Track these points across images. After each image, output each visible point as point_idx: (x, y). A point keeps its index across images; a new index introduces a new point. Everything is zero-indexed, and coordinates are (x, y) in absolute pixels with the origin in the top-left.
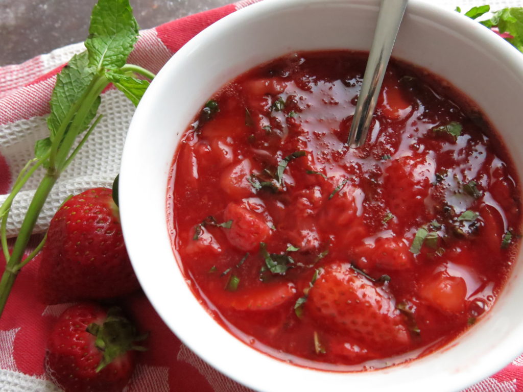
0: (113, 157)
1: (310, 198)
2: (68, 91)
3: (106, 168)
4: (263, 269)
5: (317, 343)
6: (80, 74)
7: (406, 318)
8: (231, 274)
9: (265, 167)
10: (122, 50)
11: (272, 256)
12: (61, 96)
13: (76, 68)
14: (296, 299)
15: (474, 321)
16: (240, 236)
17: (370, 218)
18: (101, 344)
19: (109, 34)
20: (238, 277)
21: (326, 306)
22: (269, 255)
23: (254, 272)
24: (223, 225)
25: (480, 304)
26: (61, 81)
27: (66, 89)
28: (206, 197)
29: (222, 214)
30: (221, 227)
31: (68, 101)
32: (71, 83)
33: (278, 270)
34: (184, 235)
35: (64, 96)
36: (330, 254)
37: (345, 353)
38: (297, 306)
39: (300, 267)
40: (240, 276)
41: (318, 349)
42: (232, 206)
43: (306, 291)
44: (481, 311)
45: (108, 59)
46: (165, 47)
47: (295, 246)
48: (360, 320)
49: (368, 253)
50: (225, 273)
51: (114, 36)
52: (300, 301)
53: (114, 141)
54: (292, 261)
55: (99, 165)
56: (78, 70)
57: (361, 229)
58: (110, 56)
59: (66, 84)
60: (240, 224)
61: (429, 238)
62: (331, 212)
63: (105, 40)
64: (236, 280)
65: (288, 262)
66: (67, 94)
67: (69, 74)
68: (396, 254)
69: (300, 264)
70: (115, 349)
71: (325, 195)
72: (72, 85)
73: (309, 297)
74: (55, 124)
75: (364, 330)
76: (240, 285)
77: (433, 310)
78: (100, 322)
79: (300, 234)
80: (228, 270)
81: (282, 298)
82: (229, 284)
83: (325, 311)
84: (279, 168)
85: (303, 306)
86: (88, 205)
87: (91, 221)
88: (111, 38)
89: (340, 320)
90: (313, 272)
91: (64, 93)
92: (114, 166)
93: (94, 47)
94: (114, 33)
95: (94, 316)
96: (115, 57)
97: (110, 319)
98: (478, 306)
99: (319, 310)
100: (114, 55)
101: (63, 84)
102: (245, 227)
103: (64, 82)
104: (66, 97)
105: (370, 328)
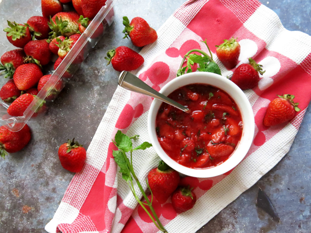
11: (197, 150)
15: (242, 129)
18: (187, 195)
27: (120, 162)
33: (200, 152)
39: (204, 149)
46: (123, 129)
56: (117, 155)
59: (118, 161)
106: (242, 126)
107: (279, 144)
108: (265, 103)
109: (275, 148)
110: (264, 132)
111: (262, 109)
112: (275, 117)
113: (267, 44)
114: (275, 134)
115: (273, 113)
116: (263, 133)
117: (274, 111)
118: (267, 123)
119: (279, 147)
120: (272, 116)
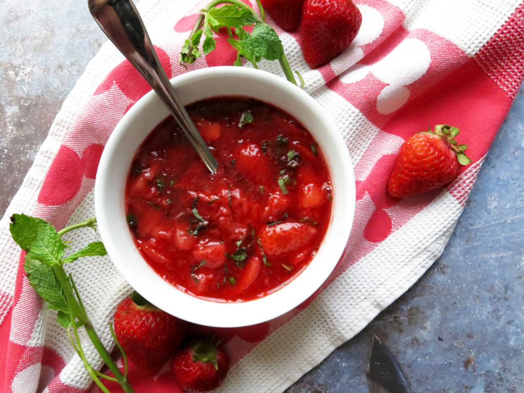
0: (91, 281)
1: (223, 215)
2: (44, 284)
3: (95, 291)
4: (237, 264)
5: (286, 267)
6: (38, 270)
7: (308, 223)
8: (228, 279)
9: (190, 222)
10: (54, 240)
11: (234, 255)
12: (45, 291)
13: (33, 271)
14: (262, 260)
15: (331, 198)
16: (214, 262)
17: (255, 197)
18: (205, 359)
19: (34, 240)
20: (231, 277)
21: (276, 251)
22: (233, 256)
23: (235, 268)
24: (201, 264)
25: (328, 189)
26: (36, 285)
27: (42, 285)
28: (179, 261)
29: (195, 260)
30: (201, 266)
31: (51, 289)
32: (40, 280)
33: (243, 257)
34: (190, 286)
35: (46, 289)
36: (255, 229)
37: (300, 260)
38: (265, 263)
39: (250, 247)
40: (231, 276)
41: (289, 269)
42: (195, 253)
43: (262, 253)
44: (330, 192)
45: (54, 253)
46: (57, 206)
47: (239, 240)
48: (293, 242)
49: (270, 213)
50: (224, 281)
51: (38, 238)
52: (264, 260)
53: (81, 274)
54: (244, 248)
55: (89, 293)
56: (35, 270)
57: (257, 205)
58: (53, 251)
59: (39, 282)
60: (209, 257)
61: (286, 181)
62: (238, 212)
63: (38, 245)
64: (232, 279)
65: (244, 250)
66: (46, 286)
67: (34, 277)
68: (281, 203)
69: (249, 246)
70: (211, 354)
71: (227, 207)
72: (43, 280)
73: (267, 254)
74: (59, 306)
75: (298, 245)
76: (236, 279)
77: (314, 209)
78: (193, 353)
79: (236, 234)
80: (224, 279)
81: (257, 266)
82: (231, 284)
83: (277, 253)
84: (195, 215)
85: (268, 260)
86: (133, 321)
87: (143, 325)
88: (38, 241)
89: (285, 250)
90: (257, 244)
91: (44, 288)
92: (98, 285)
93: (38, 255)
94: (36, 236)
95: (187, 354)
96: (56, 248)
97: (196, 348)
98: (328, 190)
99: (274, 255)
100: (54, 248)
101: (38, 285)
102: (212, 257)
103: (37, 283)
104: (48, 288)
105: (299, 242)
107: (421, 238)
108: (392, 144)
109: (412, 248)
110: (389, 212)
112: (412, 176)
114: (414, 214)
115: (407, 168)
116: (385, 214)
117: (411, 162)
118: (394, 190)
119: (420, 245)
120: (407, 175)
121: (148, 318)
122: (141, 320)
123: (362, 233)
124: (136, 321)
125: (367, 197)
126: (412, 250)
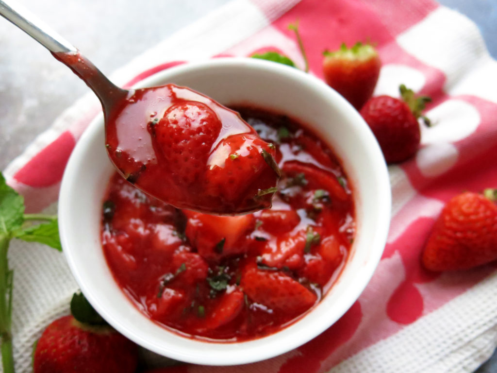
64: (201, 308)
106: (351, 234)
107: (464, 326)
109: (450, 338)
111: (422, 220)
112: (457, 239)
113: (450, 79)
114: (453, 296)
115: (450, 228)
117: (456, 221)
118: (431, 257)
119: (462, 335)
120: (450, 237)
121: (81, 338)
122: (71, 338)
123: (384, 306)
124: (65, 339)
125: (396, 257)
126: (450, 342)
